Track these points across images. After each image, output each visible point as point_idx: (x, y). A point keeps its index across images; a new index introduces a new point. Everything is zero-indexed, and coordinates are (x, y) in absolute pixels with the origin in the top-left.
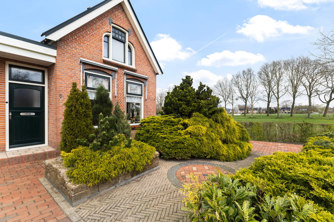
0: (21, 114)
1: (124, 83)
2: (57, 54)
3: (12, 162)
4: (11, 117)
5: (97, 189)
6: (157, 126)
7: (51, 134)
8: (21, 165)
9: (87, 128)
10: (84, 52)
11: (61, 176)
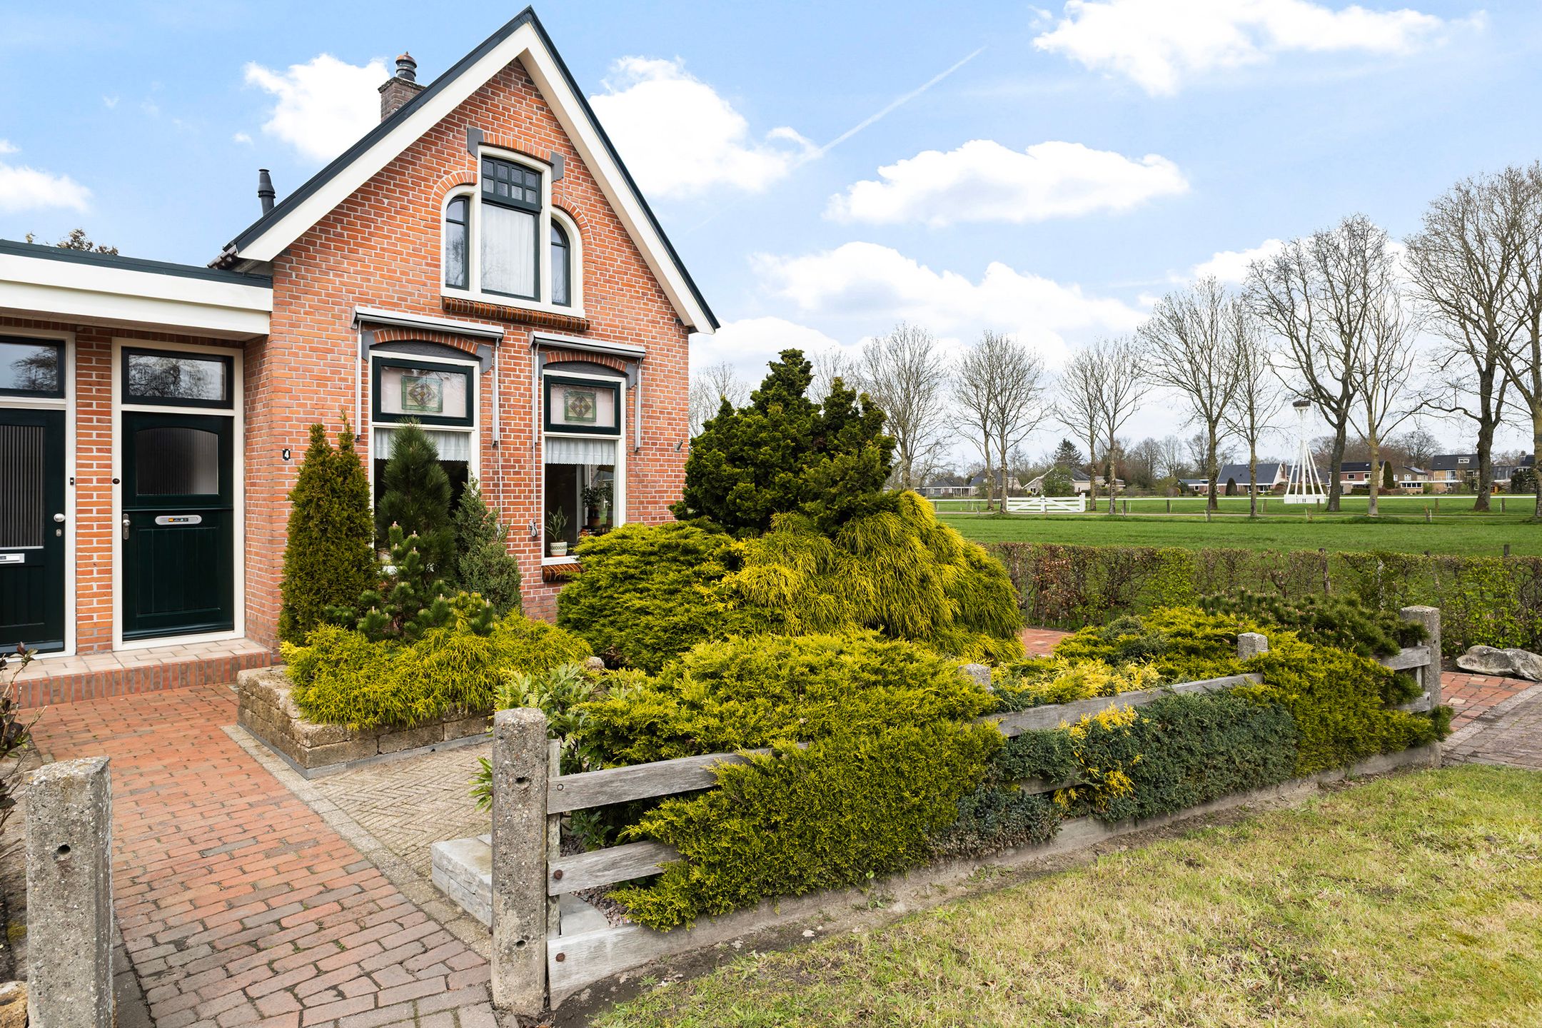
0: (159, 520)
1: (531, 384)
2: (276, 304)
3: (138, 683)
4: (126, 530)
5: (374, 747)
6: (628, 567)
7: (254, 595)
8: (165, 694)
9: (359, 570)
10: (369, 280)
11: (281, 706)
